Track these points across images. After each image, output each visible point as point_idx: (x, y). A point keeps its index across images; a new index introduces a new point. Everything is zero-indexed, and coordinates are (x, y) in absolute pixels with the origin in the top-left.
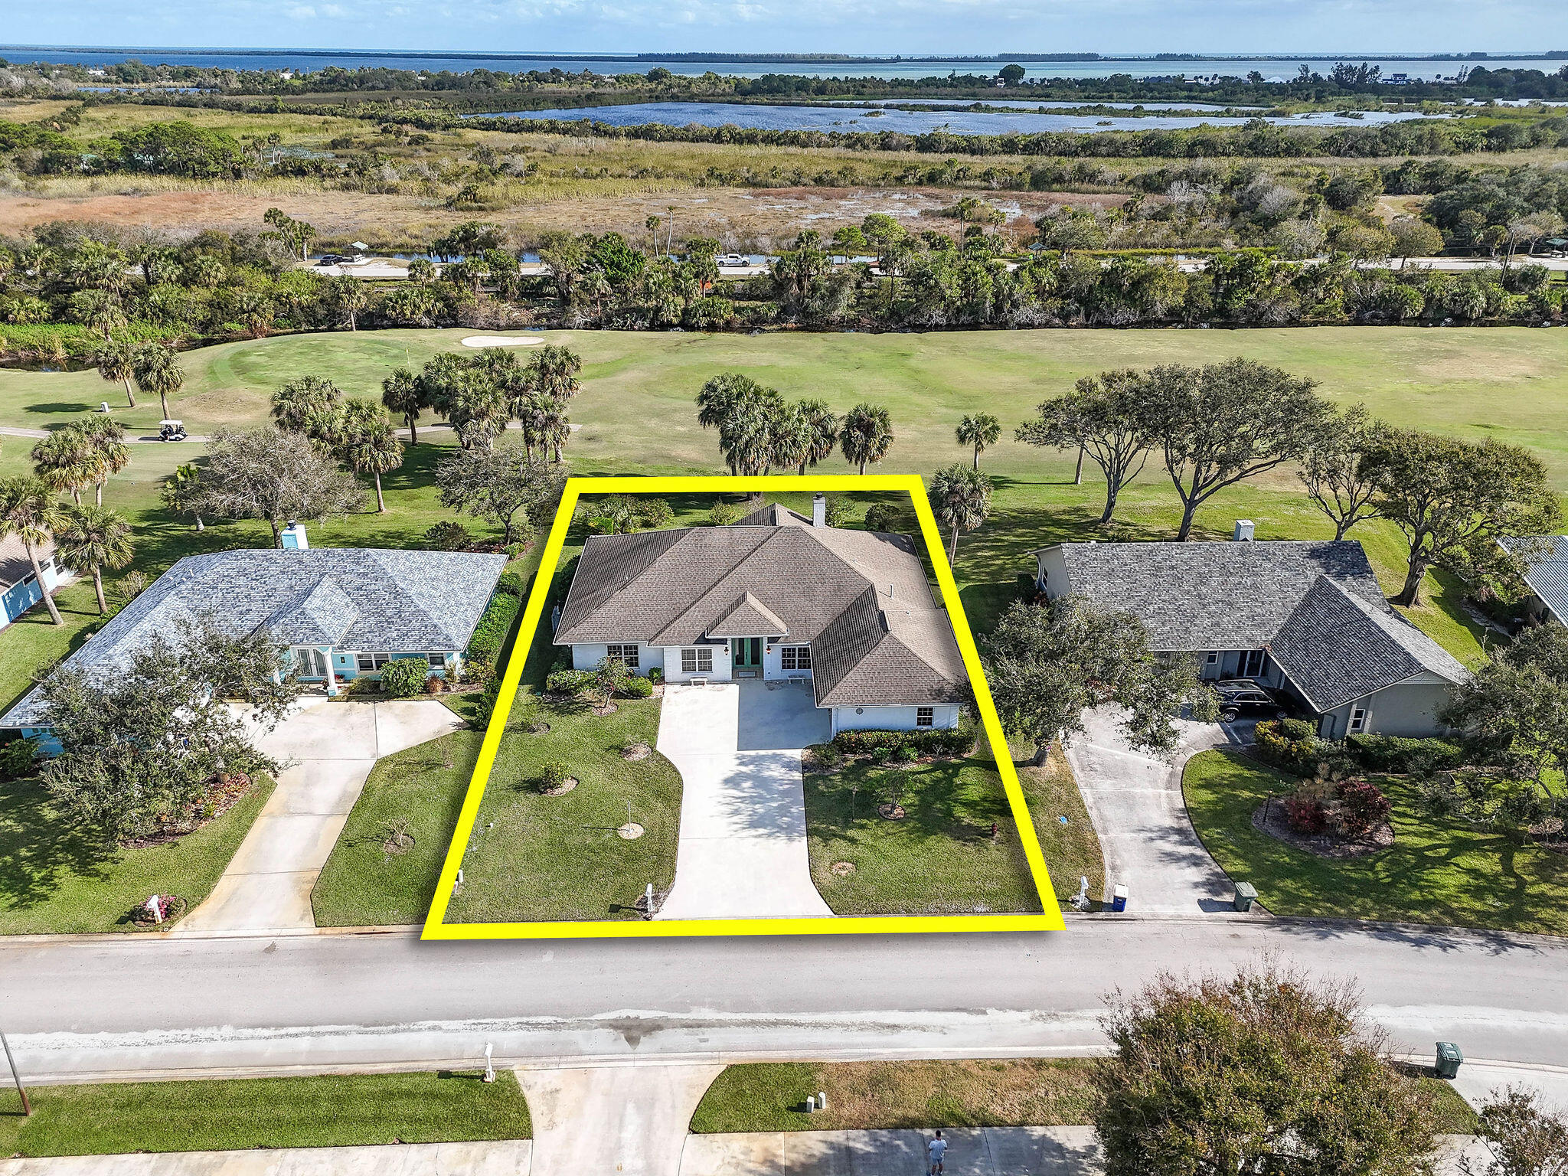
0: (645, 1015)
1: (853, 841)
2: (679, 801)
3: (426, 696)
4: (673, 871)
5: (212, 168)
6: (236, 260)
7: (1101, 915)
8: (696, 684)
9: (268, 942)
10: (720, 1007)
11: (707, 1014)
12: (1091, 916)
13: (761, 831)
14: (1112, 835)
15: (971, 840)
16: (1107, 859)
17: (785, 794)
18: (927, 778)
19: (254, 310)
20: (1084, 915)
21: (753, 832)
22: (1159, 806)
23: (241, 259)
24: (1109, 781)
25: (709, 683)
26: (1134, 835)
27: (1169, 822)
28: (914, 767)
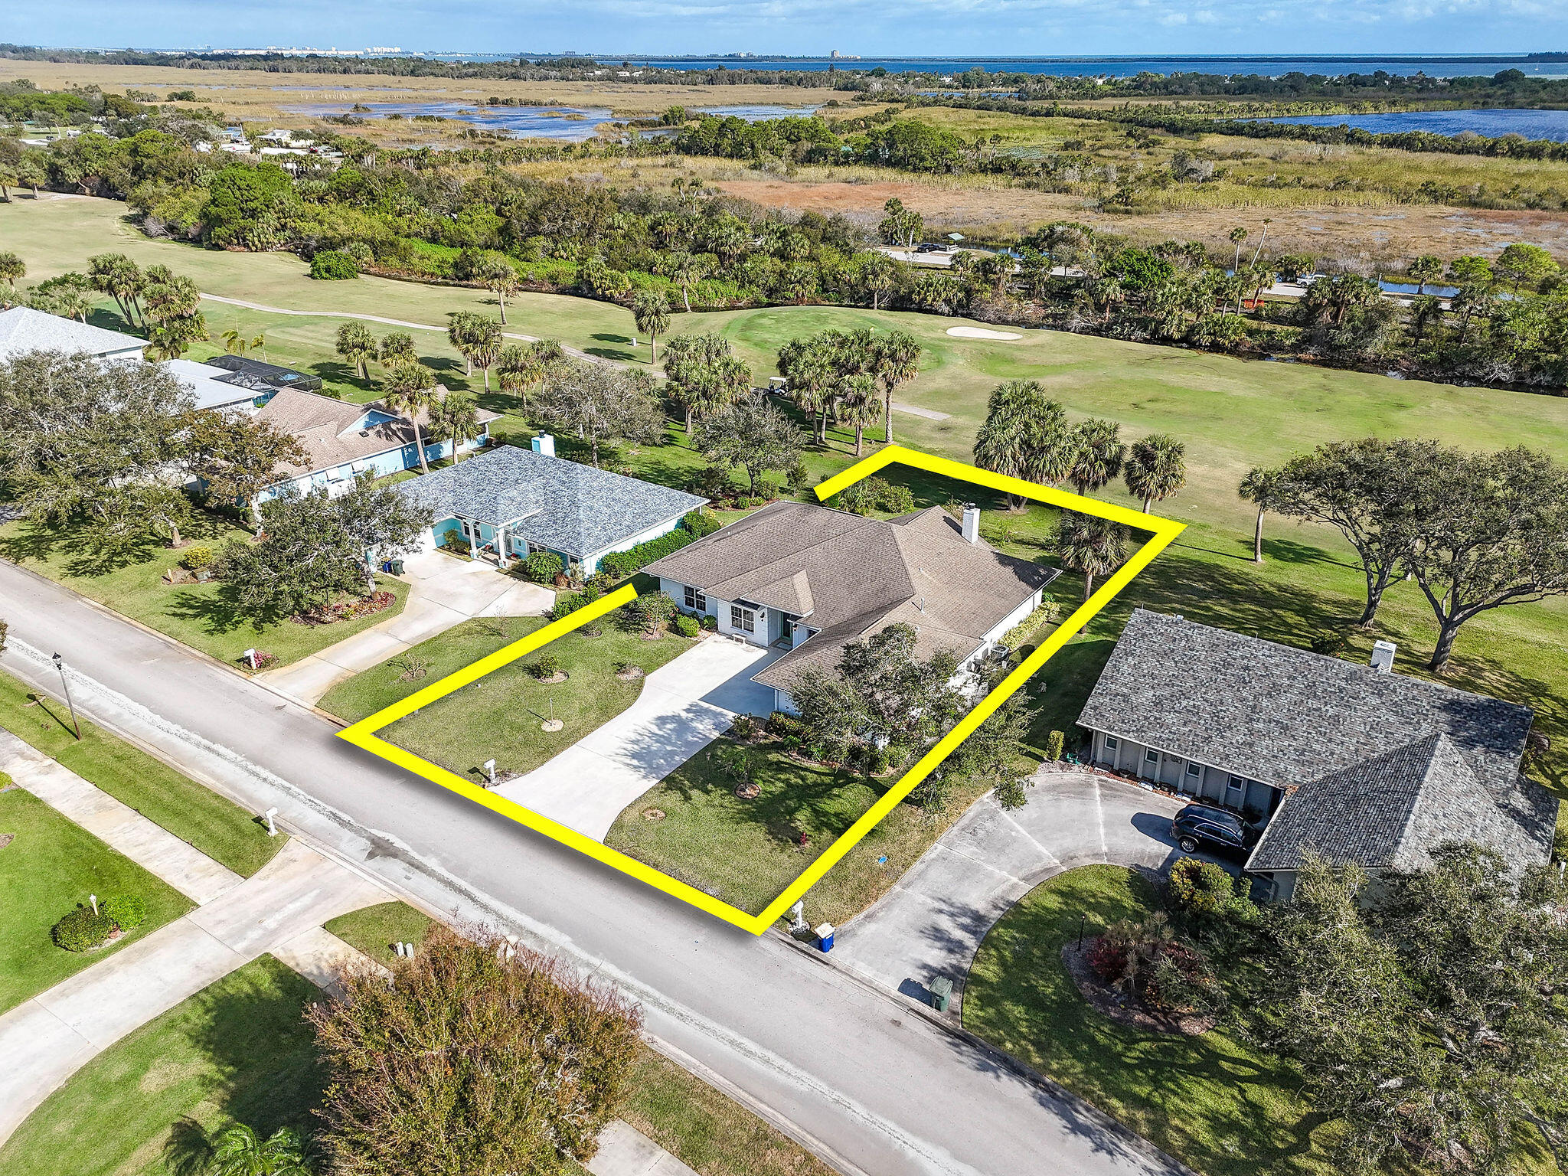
0: (399, 844)
1: (687, 798)
2: (610, 718)
3: (552, 587)
4: (542, 764)
5: (927, 164)
6: (825, 239)
7: (804, 945)
8: (738, 640)
9: (283, 702)
10: (444, 862)
11: (432, 863)
12: (794, 942)
13: (635, 762)
14: (909, 891)
15: (781, 840)
16: (875, 906)
17: (687, 744)
18: (811, 778)
19: (799, 282)
20: (789, 939)
21: (628, 761)
22: (991, 889)
23: (829, 239)
24: (974, 849)
25: (748, 642)
26: (929, 901)
27: (980, 905)
28: (815, 766)
